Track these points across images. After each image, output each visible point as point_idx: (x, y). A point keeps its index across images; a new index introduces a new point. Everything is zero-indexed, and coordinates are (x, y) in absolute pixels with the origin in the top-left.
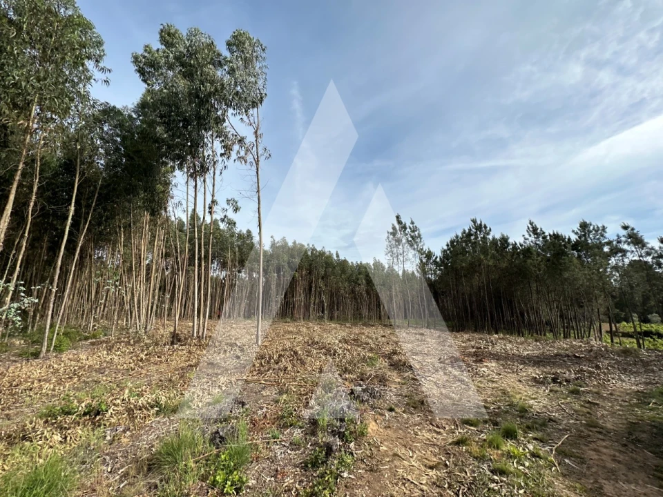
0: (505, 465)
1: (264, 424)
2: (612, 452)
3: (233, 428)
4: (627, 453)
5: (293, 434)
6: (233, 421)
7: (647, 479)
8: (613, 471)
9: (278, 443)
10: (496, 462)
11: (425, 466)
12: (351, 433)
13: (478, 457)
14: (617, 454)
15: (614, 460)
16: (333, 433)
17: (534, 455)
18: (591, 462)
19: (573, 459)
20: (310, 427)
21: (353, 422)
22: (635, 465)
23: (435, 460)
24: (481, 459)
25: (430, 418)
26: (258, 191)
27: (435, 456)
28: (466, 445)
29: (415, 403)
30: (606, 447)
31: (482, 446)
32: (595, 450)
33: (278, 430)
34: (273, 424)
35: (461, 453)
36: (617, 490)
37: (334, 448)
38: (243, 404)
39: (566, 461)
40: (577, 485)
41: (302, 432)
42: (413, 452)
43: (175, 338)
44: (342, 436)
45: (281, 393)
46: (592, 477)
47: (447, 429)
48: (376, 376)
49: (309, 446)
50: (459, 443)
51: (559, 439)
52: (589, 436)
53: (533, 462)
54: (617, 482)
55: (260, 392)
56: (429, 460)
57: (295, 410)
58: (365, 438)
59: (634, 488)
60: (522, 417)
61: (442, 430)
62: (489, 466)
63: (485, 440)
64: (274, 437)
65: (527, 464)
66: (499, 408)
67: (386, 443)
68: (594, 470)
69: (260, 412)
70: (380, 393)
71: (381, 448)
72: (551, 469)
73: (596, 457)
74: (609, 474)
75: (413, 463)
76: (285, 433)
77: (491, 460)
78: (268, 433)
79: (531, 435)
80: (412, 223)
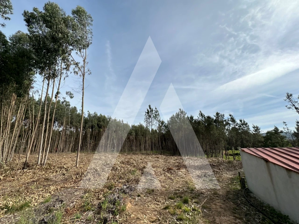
0: (182, 216)
1: (73, 211)
2: (220, 204)
3: (53, 216)
4: (225, 204)
5: (88, 215)
6: (54, 211)
7: (230, 214)
8: (220, 212)
9: (79, 221)
10: (179, 215)
11: (150, 222)
12: (118, 210)
13: (172, 214)
14: (222, 205)
15: (220, 207)
16: (109, 212)
17: (194, 210)
18: (213, 210)
19: (207, 209)
20: (98, 210)
21: (119, 205)
22: (227, 209)
23: (155, 218)
24: (173, 214)
25: (155, 198)
26: (83, 89)
27: (155, 216)
28: (168, 209)
29: (150, 192)
30: (218, 203)
31: (174, 208)
32: (215, 204)
33: (80, 213)
34: (78, 211)
35: (166, 213)
36: (220, 220)
37: (108, 219)
38: (62, 201)
39: (205, 210)
40: (207, 220)
41: (93, 213)
42: (146, 215)
43: (26, 165)
44: (113, 213)
45: (85, 193)
46: (213, 216)
47: (162, 202)
48: (135, 180)
49: (95, 220)
50: (166, 208)
51: (203, 201)
52: (214, 198)
53: (193, 213)
54: (220, 217)
55: (73, 193)
56: (152, 219)
57: (91, 202)
58: (124, 212)
59: (225, 218)
60: (191, 193)
61: (159, 203)
62: (176, 217)
63: (176, 206)
64: (77, 218)
65: (191, 214)
66: (183, 190)
67: (134, 213)
68: (213, 213)
69: (71, 205)
70: (135, 188)
71: (131, 216)
72: (199, 215)
73: (215, 207)
74: (218, 214)
75: (145, 221)
76: (84, 215)
77: (177, 214)
78: (74, 216)
79: (193, 201)
80: (156, 109)
